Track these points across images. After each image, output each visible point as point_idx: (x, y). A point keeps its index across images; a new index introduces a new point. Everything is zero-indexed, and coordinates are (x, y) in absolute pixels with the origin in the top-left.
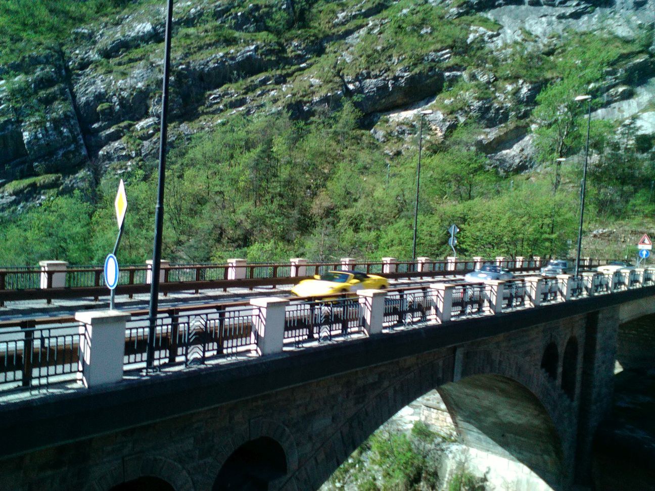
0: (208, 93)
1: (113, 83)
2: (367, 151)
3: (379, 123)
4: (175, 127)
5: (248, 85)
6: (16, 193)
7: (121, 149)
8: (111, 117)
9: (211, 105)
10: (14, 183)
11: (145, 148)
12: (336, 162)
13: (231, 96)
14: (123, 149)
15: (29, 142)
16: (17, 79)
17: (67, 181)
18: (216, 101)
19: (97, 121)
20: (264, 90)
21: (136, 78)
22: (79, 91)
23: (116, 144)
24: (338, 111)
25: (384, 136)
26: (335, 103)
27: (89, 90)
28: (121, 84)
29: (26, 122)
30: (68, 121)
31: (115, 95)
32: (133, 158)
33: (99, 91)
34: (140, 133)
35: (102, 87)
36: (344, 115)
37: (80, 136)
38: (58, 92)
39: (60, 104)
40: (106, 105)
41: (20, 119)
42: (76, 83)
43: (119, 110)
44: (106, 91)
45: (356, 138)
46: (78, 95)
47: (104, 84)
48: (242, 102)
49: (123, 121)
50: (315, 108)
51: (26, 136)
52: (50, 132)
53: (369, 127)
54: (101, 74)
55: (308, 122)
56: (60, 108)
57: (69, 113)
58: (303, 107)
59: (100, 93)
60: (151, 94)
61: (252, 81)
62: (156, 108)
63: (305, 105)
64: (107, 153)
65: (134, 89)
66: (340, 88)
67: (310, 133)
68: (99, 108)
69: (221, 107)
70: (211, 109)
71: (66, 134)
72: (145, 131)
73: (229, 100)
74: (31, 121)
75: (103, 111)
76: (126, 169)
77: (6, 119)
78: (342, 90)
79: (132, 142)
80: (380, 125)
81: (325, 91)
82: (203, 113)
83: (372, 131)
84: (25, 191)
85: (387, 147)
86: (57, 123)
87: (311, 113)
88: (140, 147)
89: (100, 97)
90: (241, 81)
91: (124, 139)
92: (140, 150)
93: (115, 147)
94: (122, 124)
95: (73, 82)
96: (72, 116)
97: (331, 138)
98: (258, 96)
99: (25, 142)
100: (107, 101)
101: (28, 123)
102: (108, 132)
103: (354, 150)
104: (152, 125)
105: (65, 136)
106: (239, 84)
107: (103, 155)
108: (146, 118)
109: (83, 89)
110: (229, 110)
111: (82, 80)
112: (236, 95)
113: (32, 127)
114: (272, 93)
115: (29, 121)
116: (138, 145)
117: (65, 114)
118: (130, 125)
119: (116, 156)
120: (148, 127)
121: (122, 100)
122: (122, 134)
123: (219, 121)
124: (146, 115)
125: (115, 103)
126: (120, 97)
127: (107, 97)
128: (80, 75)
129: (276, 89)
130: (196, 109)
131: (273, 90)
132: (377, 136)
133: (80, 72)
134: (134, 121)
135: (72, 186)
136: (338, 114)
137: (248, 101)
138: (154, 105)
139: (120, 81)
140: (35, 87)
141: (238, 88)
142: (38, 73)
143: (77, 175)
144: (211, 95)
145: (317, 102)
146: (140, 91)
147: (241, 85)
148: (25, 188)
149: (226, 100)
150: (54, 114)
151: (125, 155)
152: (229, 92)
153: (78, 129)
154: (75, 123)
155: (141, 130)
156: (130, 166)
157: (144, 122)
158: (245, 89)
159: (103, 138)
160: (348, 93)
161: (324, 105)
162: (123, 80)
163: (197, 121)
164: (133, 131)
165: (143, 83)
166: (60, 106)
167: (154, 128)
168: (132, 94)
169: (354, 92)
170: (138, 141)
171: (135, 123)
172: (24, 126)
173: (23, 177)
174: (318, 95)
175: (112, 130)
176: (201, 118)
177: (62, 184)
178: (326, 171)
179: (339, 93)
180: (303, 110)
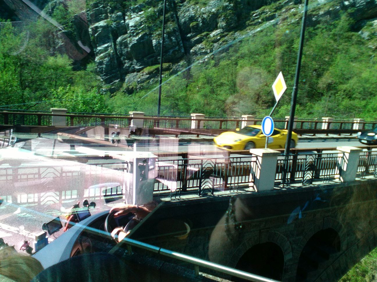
0: (252, 12)
1: (199, 10)
2: (356, 46)
3: (365, 27)
4: (232, 35)
5: (277, 6)
6: (149, 73)
7: (202, 48)
8: (197, 30)
9: (254, 20)
10: (148, 68)
11: (215, 47)
12: (333, 54)
13: (267, 14)
14: (203, 48)
15: (156, 45)
16: (149, 10)
17: (174, 67)
18: (256, 17)
19: (190, 33)
20: (287, 8)
21: (211, 6)
22: (180, 16)
23: (199, 46)
24: (337, 20)
25: (369, 36)
26: (334, 15)
27: (186, 15)
28: (203, 10)
29: (154, 34)
30: (175, 33)
31: (199, 17)
32: (208, 54)
33: (191, 15)
34: (213, 39)
35: (193, 12)
36: (341, 23)
37: (181, 42)
38: (170, 17)
39: (171, 23)
40: (194, 23)
41: (151, 32)
42: (179, 11)
43: (202, 25)
44: (195, 15)
45: (348, 38)
46: (180, 18)
47: (194, 11)
48: (272, 17)
49: (204, 32)
50: (321, 18)
51: (154, 42)
52: (166, 40)
53: (357, 30)
54: (192, 5)
55: (316, 27)
56: (171, 26)
57: (175, 29)
58: (312, 18)
59: (192, 16)
60: (220, 15)
61: (280, 3)
62: (222, 23)
63: (314, 17)
64: (195, 51)
65: (210, 12)
66: (339, 5)
67: (317, 35)
68: (191, 25)
69: (260, 20)
70: (253, 23)
71: (174, 41)
72: (215, 37)
73: (265, 16)
74: (157, 34)
75: (193, 27)
76: (204, 60)
77: (144, 33)
78: (340, 6)
79: (208, 44)
80: (366, 28)
81: (328, 7)
82: (249, 25)
83: (360, 32)
84: (154, 72)
85: (370, 43)
86: (170, 34)
87: (318, 22)
88: (212, 47)
89: (192, 19)
90: (273, 4)
91: (204, 43)
92: (212, 48)
93: (199, 47)
94: (203, 34)
95: (177, 10)
96: (177, 30)
97: (331, 38)
98: (283, 13)
99: (154, 45)
100: (195, 21)
101: (155, 35)
102: (195, 39)
103: (346, 45)
104: (219, 34)
105: (174, 42)
106: (271, 6)
107: (193, 52)
108: (216, 30)
109: (183, 14)
110: (264, 22)
111: (183, 9)
112: (269, 13)
113: (157, 37)
114: (292, 10)
115: (156, 33)
116: (211, 46)
117: (173, 29)
118: (208, 34)
119: (199, 52)
120: (217, 35)
121: (203, 19)
122: (203, 40)
123: (259, 29)
124: (216, 28)
125: (200, 21)
126: (203, 18)
127: (195, 18)
128: (181, 6)
129: (295, 8)
130: (245, 23)
131: (293, 8)
132: (363, 36)
133: (181, 4)
134: (209, 31)
135: (177, 69)
136: (337, 22)
137: (277, 16)
138: (221, 22)
139: (203, 9)
140: (158, 14)
141: (271, 8)
142: (160, 6)
143: (179, 64)
144: (254, 13)
145: (322, 14)
146: (214, 14)
147: (273, 6)
148: (154, 71)
149: (263, 16)
150: (168, 30)
151: (204, 52)
152: (265, 11)
153: (180, 37)
154: (178, 34)
155: (213, 37)
156: (206, 58)
157: (215, 32)
158: (275, 8)
159: (193, 43)
160: (345, 8)
161: (326, 16)
162: (204, 7)
163: (245, 30)
164: (209, 38)
165: (215, 9)
166: (171, 25)
167: (220, 35)
168: (209, 16)
169: (348, 7)
170: (211, 44)
171: (210, 33)
172: (154, 36)
173: (153, 64)
174: (323, 10)
175: (197, 38)
176: (248, 28)
177: (171, 68)
178: (327, 59)
179: (338, 8)
180: (312, 21)
